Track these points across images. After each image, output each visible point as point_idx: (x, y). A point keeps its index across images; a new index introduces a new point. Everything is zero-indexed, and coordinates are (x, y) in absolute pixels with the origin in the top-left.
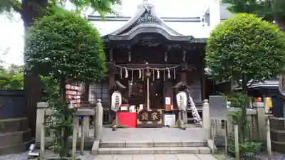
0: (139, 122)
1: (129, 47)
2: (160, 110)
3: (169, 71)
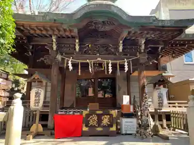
0: (85, 129)
1: (76, 30)
3: (126, 64)
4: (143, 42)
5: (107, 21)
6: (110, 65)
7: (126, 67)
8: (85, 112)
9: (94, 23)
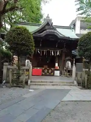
0: (43, 73)
2: (53, 69)
3: (58, 52)
6: (53, 52)
7: (58, 53)
8: (43, 68)
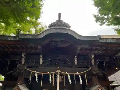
4: (93, 57)
5: (64, 40)
9: (54, 42)
